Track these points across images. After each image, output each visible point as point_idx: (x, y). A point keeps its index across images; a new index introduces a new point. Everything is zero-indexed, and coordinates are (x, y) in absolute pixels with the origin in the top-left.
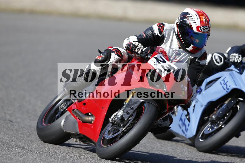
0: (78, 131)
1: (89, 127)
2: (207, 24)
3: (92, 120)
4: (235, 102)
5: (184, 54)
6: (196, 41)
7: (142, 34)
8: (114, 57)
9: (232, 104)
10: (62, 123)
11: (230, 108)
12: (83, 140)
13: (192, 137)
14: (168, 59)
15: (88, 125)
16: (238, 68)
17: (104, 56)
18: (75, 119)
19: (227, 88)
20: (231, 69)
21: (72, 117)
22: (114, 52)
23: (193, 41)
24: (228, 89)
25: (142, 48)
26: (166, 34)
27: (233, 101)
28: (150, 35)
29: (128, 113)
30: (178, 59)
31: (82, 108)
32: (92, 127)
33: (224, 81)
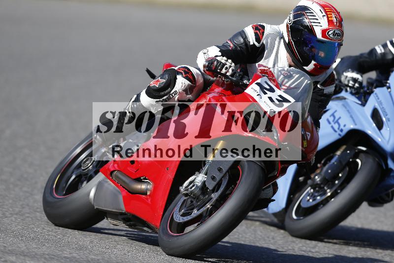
0: (123, 209)
1: (142, 200)
2: (338, 26)
3: (147, 189)
4: (353, 153)
5: (297, 76)
6: (319, 55)
7: (227, 43)
8: (181, 83)
9: (349, 157)
10: (92, 194)
11: (344, 163)
12: (131, 223)
13: (280, 212)
14: (278, 86)
15: (141, 197)
16: (357, 96)
17: (164, 81)
18: (116, 187)
19: (340, 129)
20: (343, 97)
21: (110, 184)
22: (182, 73)
23: (315, 54)
24: (342, 131)
25: (233, 68)
26: (267, 43)
27: (348, 152)
28: (242, 44)
29: (213, 178)
30: (288, 85)
31: (129, 169)
32: (149, 200)
33: (334, 117)
